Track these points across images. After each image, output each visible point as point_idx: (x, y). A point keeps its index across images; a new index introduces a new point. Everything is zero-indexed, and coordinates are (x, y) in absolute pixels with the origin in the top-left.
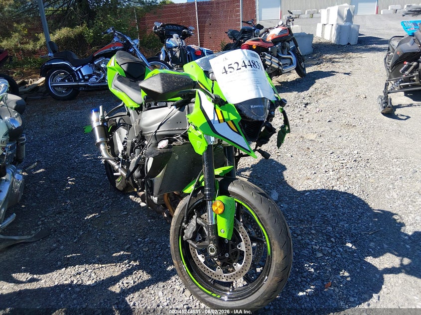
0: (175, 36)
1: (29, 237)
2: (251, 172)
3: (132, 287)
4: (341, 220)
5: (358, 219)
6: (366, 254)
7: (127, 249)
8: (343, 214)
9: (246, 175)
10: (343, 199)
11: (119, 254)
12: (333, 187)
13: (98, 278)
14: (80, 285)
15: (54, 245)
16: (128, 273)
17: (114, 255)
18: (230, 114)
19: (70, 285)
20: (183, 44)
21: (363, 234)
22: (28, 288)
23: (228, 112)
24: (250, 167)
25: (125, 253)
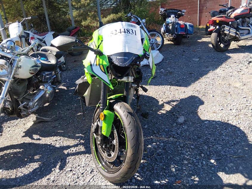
0: (172, 16)
1: (50, 119)
2: (178, 103)
3: (74, 153)
4: (218, 144)
5: (232, 145)
6: (221, 170)
7: (84, 133)
8: (223, 140)
9: (173, 105)
10: (230, 130)
11: (79, 135)
12: (228, 121)
13: (62, 145)
14: (54, 146)
15: (57, 125)
16: (76, 146)
17: (76, 135)
18: (104, 61)
19: (50, 145)
20: (176, 21)
21: (228, 156)
22: (34, 142)
23: (103, 60)
24: (179, 99)
25: (82, 135)
